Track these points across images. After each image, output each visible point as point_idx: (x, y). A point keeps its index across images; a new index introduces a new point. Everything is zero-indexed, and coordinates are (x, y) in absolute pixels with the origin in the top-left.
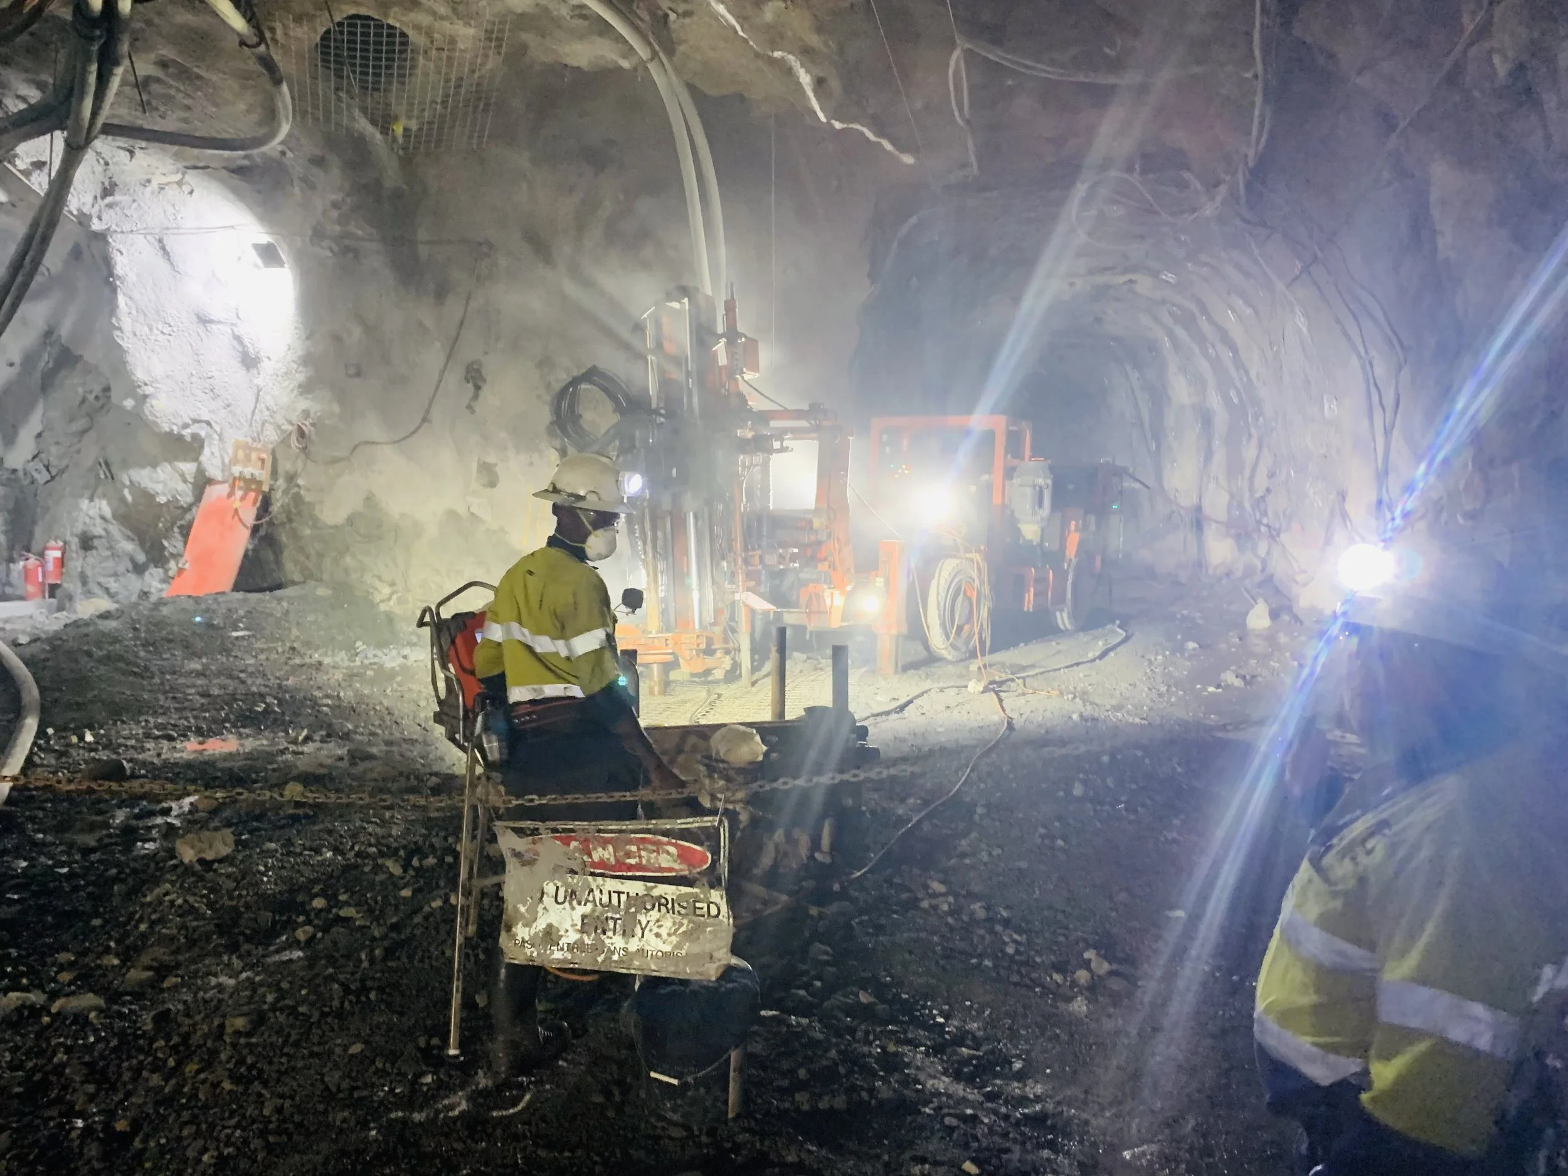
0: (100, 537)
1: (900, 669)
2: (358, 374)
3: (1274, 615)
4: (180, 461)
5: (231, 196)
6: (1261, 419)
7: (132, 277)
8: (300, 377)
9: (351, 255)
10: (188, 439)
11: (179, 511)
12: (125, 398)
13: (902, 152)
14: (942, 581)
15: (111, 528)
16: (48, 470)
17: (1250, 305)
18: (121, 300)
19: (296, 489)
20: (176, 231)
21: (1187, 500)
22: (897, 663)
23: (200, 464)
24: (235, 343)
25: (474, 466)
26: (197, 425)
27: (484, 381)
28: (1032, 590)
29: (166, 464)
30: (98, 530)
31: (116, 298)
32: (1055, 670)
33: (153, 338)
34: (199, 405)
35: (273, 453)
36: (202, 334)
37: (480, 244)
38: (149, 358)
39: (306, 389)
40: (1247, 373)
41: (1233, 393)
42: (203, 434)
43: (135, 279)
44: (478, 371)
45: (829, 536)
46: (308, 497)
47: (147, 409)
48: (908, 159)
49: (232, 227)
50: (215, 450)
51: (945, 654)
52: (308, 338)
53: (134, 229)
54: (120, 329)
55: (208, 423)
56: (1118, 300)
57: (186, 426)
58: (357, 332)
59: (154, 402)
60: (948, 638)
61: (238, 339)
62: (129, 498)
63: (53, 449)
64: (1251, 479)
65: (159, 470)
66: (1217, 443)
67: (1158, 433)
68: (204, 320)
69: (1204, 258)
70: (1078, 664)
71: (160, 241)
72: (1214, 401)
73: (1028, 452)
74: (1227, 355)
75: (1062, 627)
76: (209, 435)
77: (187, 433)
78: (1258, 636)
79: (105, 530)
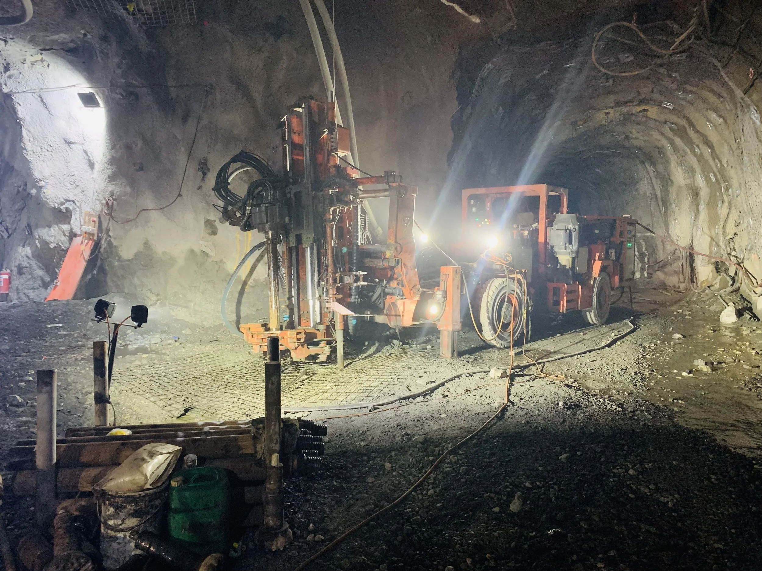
0: (26, 267)
1: (456, 355)
2: (141, 169)
3: (740, 313)
4: (62, 224)
5: (70, 67)
6: (730, 190)
7: (28, 119)
8: (109, 172)
9: (133, 97)
10: (64, 211)
11: (63, 253)
12: (32, 189)
13: (470, 14)
14: (491, 293)
15: (31, 262)
16: (7, 231)
17: (720, 116)
18: (24, 132)
19: (109, 238)
20: (47, 90)
21: (684, 243)
22: (453, 351)
23: (71, 226)
24: (85, 156)
25: (202, 222)
26: (68, 203)
27: (209, 169)
28: (565, 298)
29: (55, 226)
30: (25, 264)
31: (22, 131)
32: (571, 356)
33: (43, 154)
34: (68, 191)
35: (99, 217)
36: (68, 150)
37: (206, 86)
38: (42, 165)
39: (112, 179)
40: (721, 162)
41: (711, 175)
42: (71, 208)
43: (30, 120)
44: (205, 164)
45: (398, 262)
46: (115, 243)
47: (42, 195)
48: (476, 20)
49: (74, 86)
50: (78, 216)
51: (493, 343)
52: (112, 149)
53: (25, 90)
54: (25, 149)
55: (74, 202)
56: (639, 124)
57: (62, 204)
58: (140, 144)
59: (45, 191)
60: (496, 332)
61: (85, 152)
62: (39, 245)
63: (8, 219)
64: (724, 227)
65: (52, 229)
66: (702, 207)
67: (666, 202)
68: (69, 143)
69: (689, 88)
70: (590, 351)
71: (40, 97)
72: (700, 181)
73: (565, 209)
74: (707, 151)
75: (591, 322)
76: (74, 209)
77: (63, 207)
78: (726, 328)
79: (29, 263)
